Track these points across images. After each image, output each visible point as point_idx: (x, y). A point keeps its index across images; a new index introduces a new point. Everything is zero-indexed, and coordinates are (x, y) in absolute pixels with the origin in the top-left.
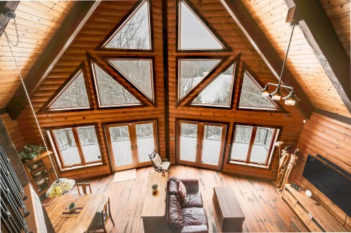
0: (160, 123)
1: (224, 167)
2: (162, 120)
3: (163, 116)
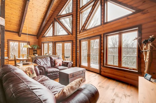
0: (74, 43)
1: (102, 70)
2: (74, 41)
3: (75, 39)
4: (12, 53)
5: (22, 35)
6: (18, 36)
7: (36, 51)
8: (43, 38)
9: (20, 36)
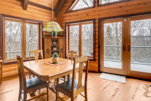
4: (9, 45)
5: (29, 6)
6: (22, 8)
7: (57, 41)
8: (67, 14)
9: (25, 8)
